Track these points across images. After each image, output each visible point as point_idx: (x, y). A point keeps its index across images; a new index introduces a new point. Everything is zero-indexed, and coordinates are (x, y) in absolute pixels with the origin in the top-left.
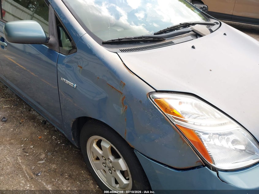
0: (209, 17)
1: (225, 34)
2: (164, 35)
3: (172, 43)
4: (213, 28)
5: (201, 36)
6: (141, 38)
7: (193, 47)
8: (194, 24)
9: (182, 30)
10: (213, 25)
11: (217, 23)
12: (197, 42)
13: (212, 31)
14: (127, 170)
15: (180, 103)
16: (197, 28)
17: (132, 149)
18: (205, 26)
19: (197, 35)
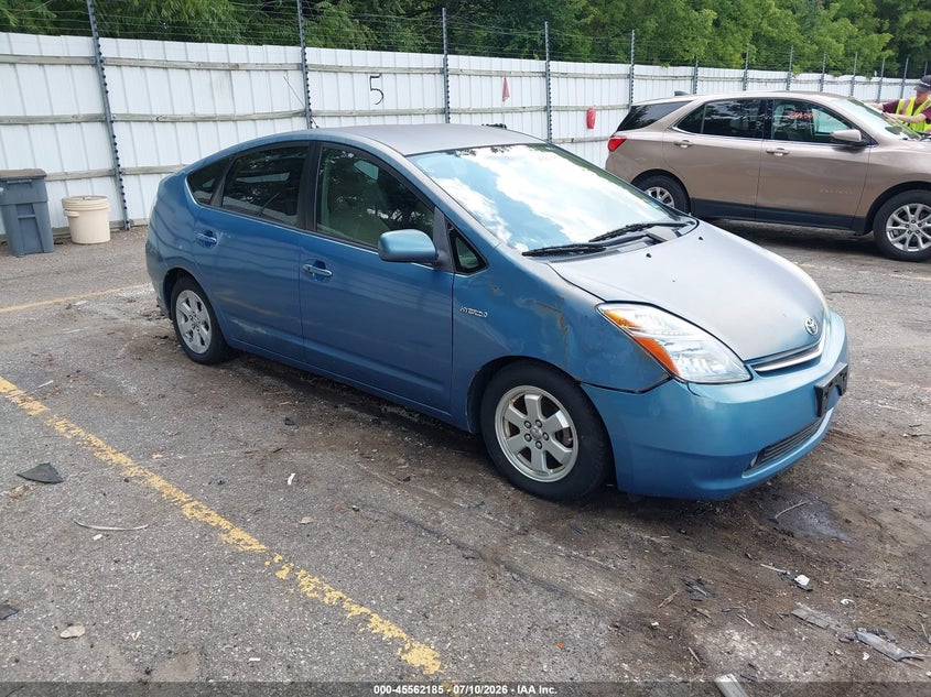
0: (679, 214)
1: (700, 238)
2: (601, 242)
3: (617, 252)
4: (681, 231)
5: (660, 242)
6: (572, 246)
7: (648, 255)
8: (649, 226)
9: (629, 235)
10: (683, 225)
11: (692, 223)
12: (653, 249)
13: (679, 235)
14: (569, 428)
15: (636, 316)
16: (653, 231)
17: (577, 384)
18: (669, 229)
19: (655, 241)
